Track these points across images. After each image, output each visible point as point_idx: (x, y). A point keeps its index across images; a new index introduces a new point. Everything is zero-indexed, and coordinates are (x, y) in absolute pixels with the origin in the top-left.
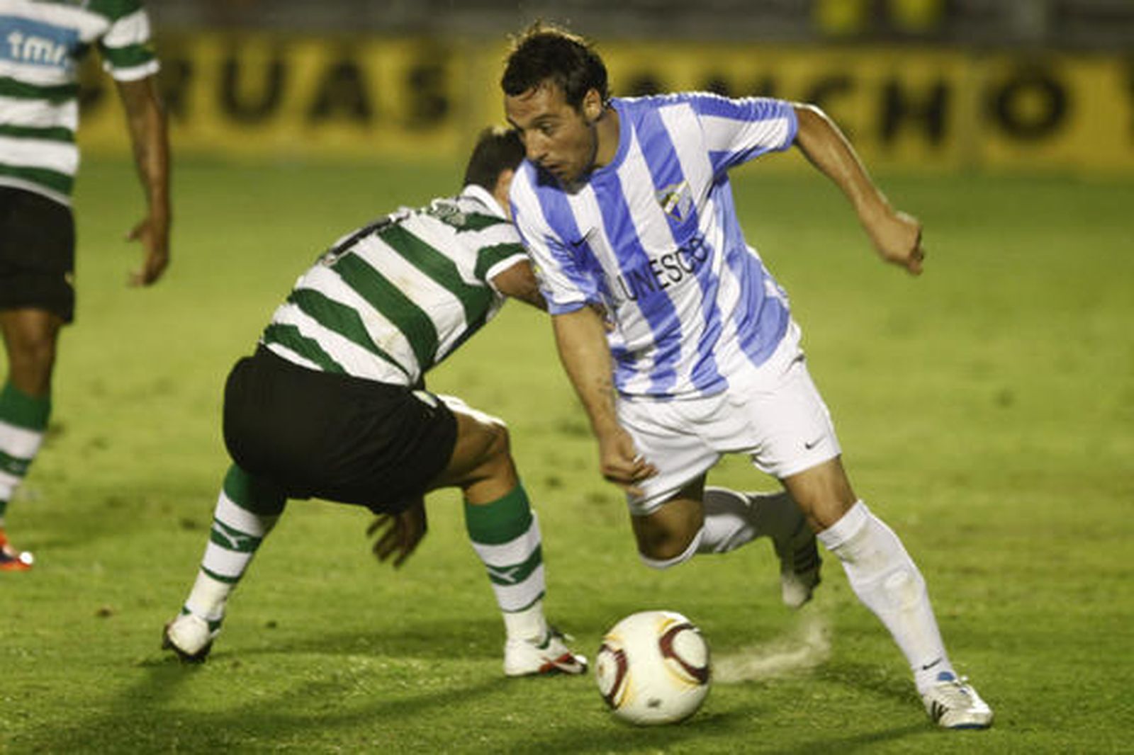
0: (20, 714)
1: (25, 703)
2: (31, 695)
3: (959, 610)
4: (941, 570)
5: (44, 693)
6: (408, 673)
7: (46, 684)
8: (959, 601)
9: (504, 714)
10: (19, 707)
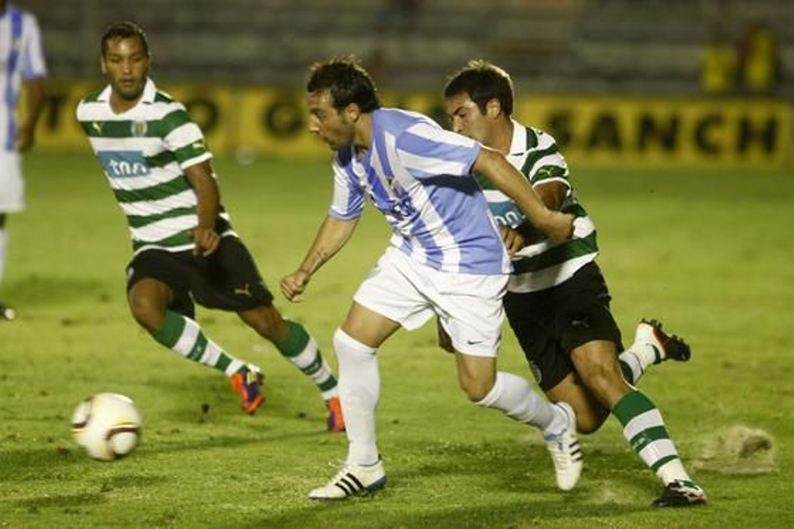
0: (255, 471)
1: (259, 465)
2: (261, 461)
3: (780, 415)
4: (771, 392)
5: (270, 459)
6: (473, 449)
7: (270, 454)
8: (780, 410)
9: (526, 471)
10: (254, 467)
